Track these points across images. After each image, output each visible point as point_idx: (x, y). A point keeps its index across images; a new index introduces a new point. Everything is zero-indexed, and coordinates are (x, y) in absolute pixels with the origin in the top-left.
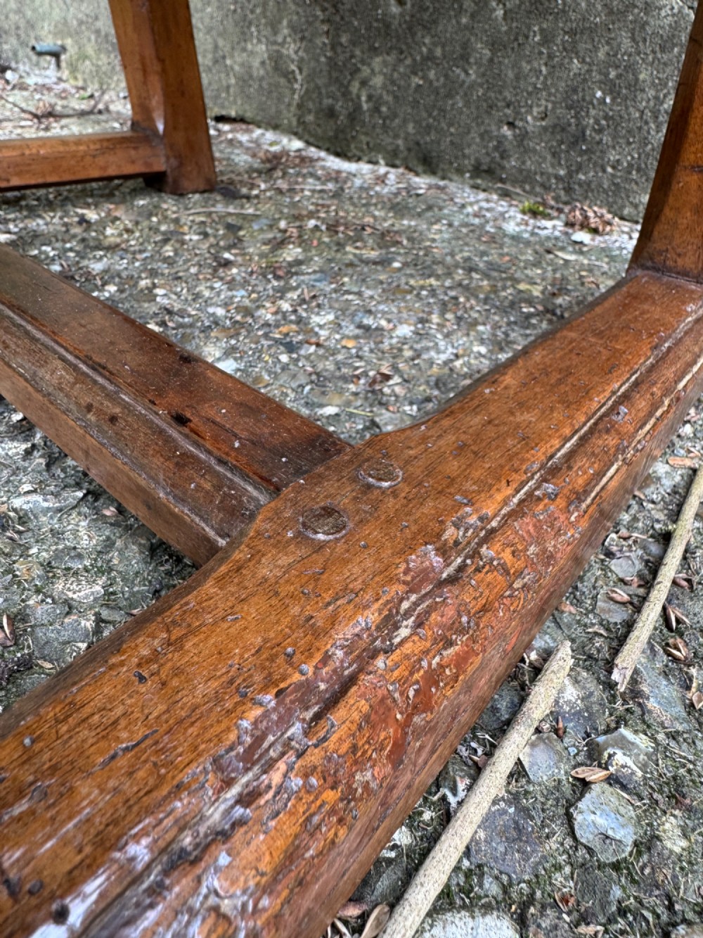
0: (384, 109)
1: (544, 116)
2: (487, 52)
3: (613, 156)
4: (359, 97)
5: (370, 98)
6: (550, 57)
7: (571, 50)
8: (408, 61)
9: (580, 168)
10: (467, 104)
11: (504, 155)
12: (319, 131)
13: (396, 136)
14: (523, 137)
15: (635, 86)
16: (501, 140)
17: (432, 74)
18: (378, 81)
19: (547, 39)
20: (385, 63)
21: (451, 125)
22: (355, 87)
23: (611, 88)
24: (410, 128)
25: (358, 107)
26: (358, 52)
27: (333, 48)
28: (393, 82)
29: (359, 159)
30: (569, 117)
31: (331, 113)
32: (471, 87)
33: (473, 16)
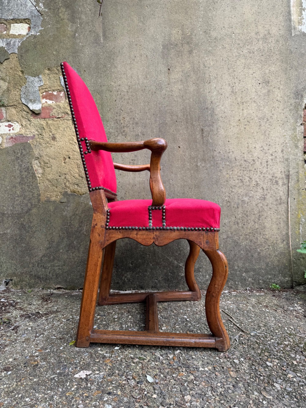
0: (131, 281)
1: (162, 278)
2: (150, 270)
3: (174, 281)
4: (125, 279)
5: (127, 279)
6: (161, 270)
7: (164, 269)
8: (135, 273)
9: (169, 284)
10: (148, 277)
11: (157, 284)
12: (115, 287)
13: (134, 285)
14: (159, 281)
15: (174, 273)
16: (156, 282)
17: (140, 274)
18: (129, 276)
19: (160, 268)
20: (130, 273)
21: (145, 281)
22: (123, 278)
23: (171, 273)
24: (137, 283)
25: (125, 281)
26: (123, 272)
27: (117, 272)
28: (132, 276)
29: (126, 290)
30: (166, 277)
31: (118, 283)
32: (148, 275)
33: (147, 266)
